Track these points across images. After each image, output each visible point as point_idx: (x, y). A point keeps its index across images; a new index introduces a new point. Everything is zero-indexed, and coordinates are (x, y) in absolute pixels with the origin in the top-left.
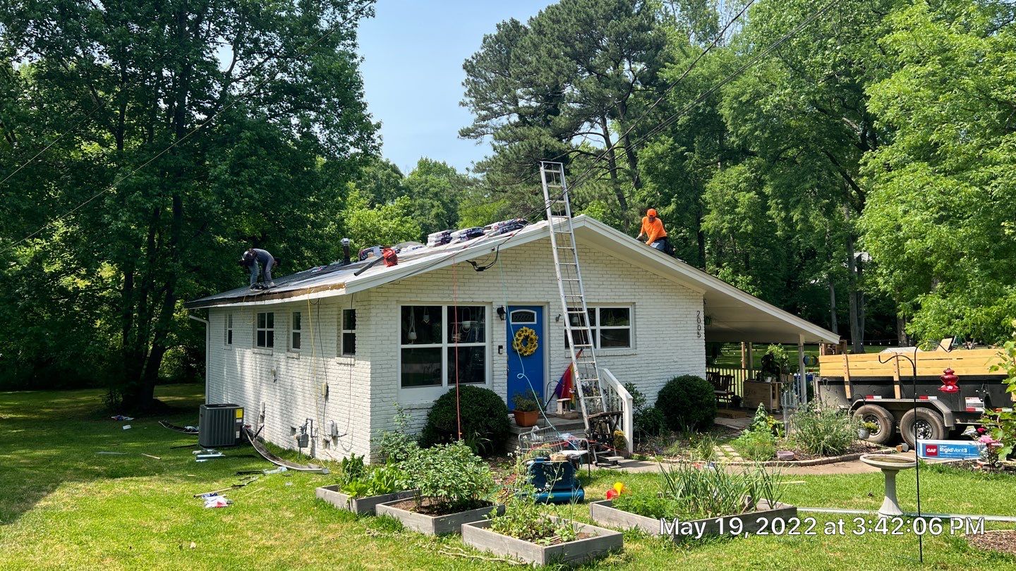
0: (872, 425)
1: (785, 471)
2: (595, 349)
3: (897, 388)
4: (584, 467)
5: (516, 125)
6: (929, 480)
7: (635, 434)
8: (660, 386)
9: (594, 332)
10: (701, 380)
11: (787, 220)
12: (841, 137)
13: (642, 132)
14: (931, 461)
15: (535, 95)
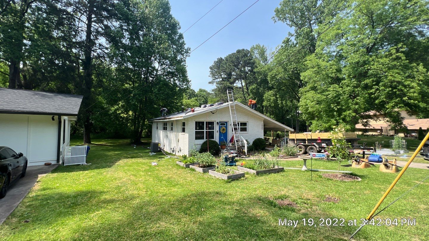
0: (301, 149)
1: (281, 160)
2: (239, 131)
3: (307, 141)
4: (236, 158)
5: (221, 81)
6: (313, 162)
7: (248, 151)
8: (253, 140)
9: (239, 128)
10: (263, 139)
11: (282, 103)
12: (295, 85)
13: (250, 83)
14: (314, 158)
15: (225, 74)
